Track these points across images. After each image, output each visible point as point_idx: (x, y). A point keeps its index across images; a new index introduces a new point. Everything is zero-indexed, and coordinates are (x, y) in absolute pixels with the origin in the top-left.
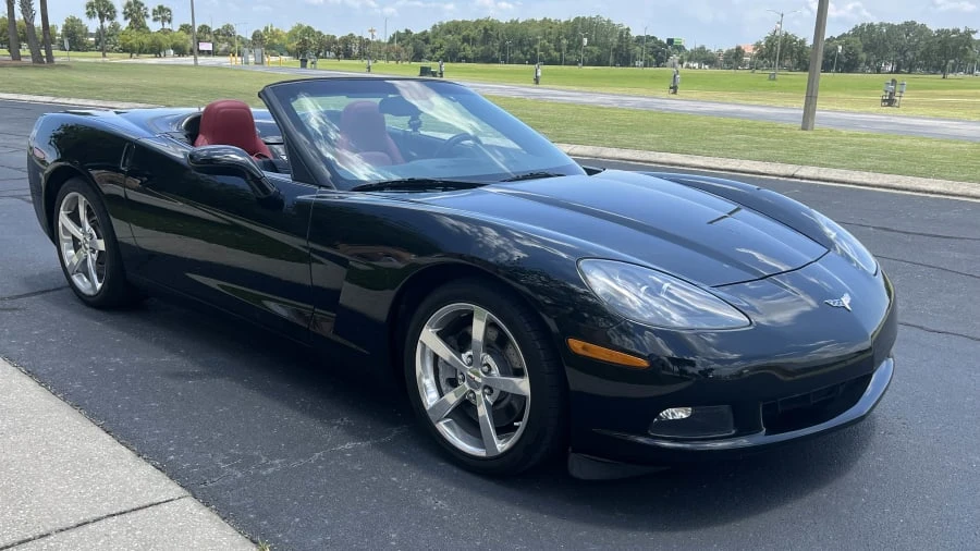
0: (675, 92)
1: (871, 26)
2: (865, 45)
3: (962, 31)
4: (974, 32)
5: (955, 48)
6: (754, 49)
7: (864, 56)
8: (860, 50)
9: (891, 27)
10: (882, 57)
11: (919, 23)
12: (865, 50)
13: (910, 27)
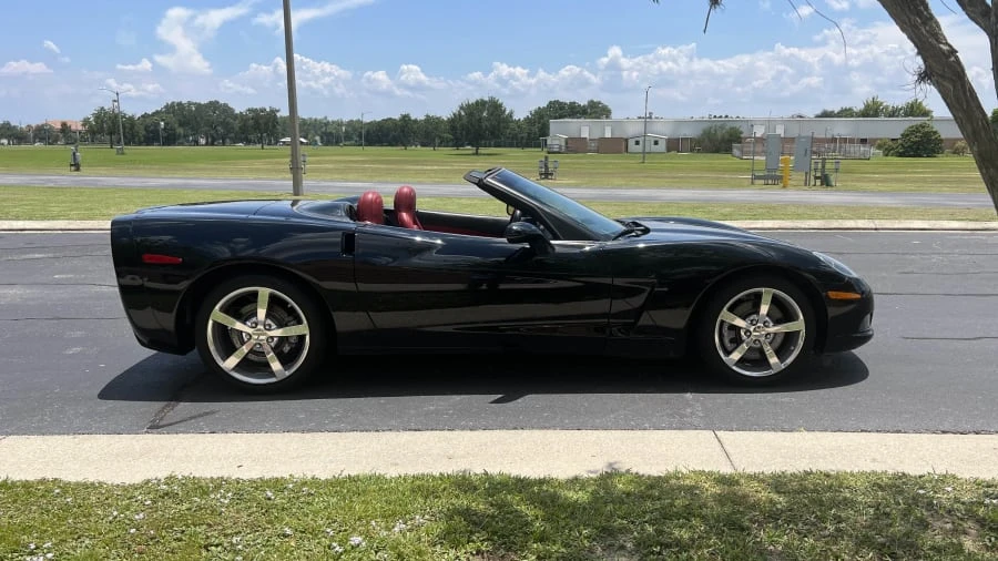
0: (78, 169)
1: (180, 104)
2: (180, 121)
3: (268, 110)
4: (278, 111)
5: (266, 124)
6: (84, 125)
7: (180, 131)
8: (176, 125)
9: (199, 106)
10: (196, 132)
11: (222, 102)
12: (181, 125)
13: (214, 105)
